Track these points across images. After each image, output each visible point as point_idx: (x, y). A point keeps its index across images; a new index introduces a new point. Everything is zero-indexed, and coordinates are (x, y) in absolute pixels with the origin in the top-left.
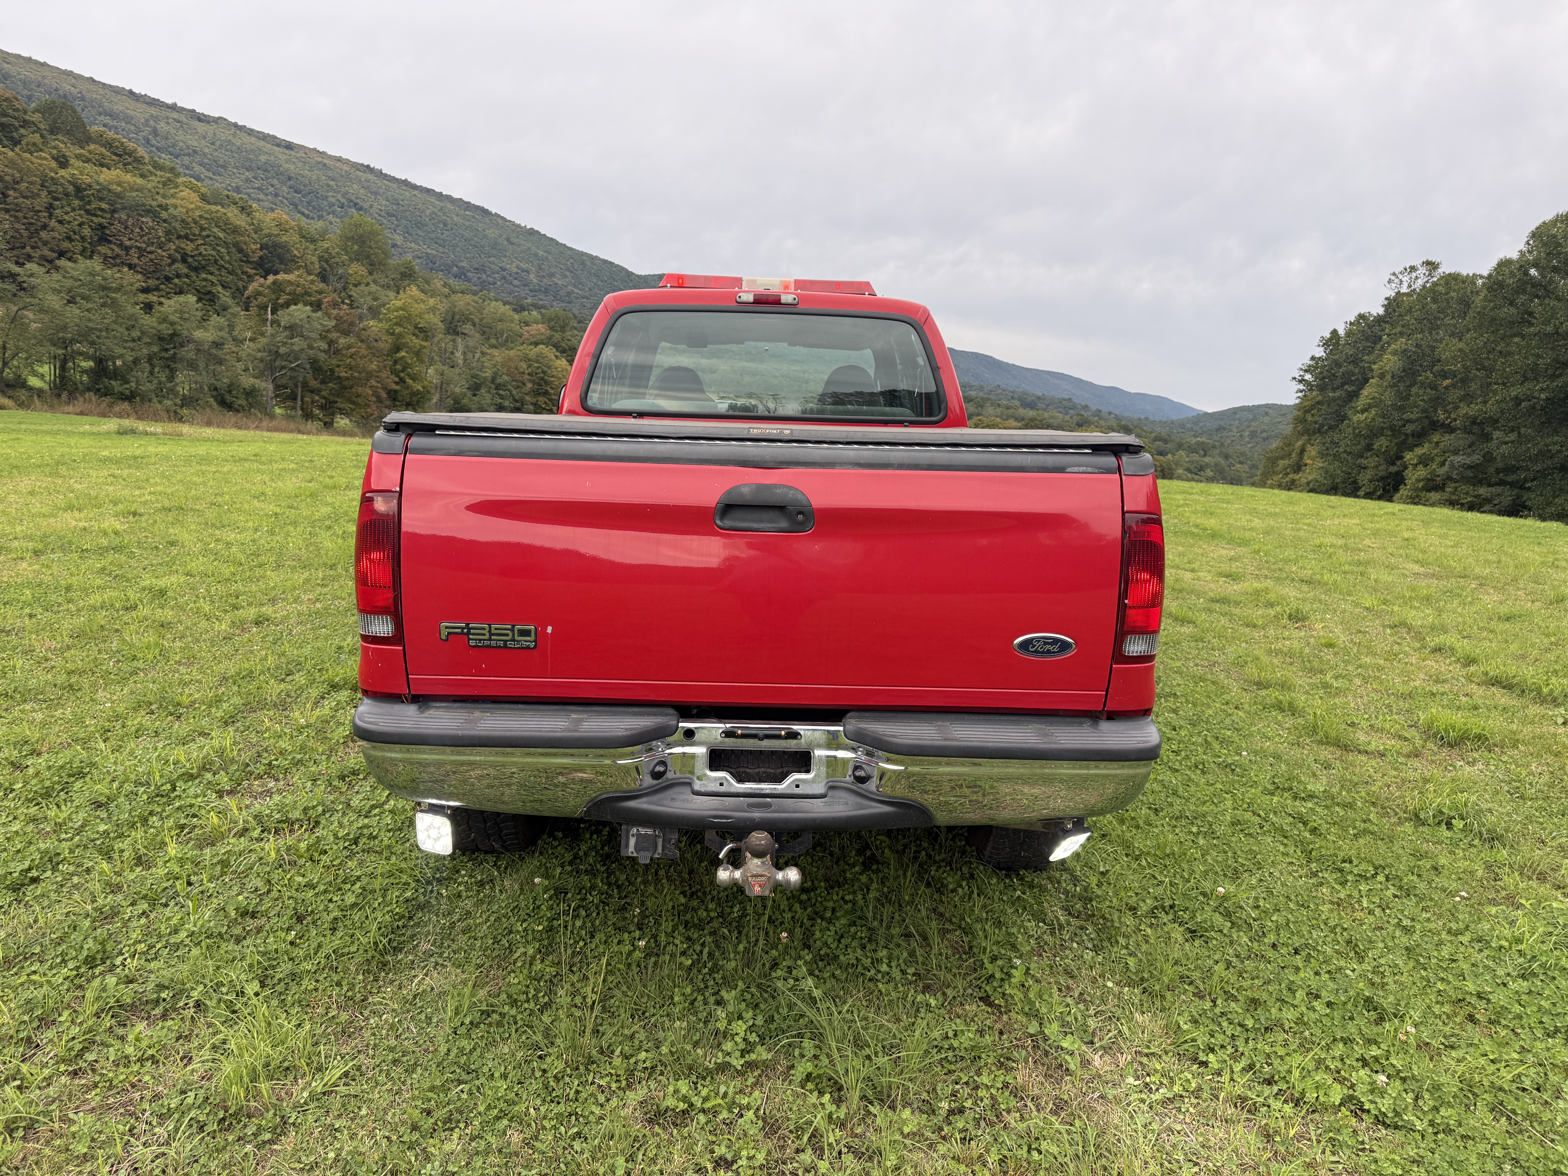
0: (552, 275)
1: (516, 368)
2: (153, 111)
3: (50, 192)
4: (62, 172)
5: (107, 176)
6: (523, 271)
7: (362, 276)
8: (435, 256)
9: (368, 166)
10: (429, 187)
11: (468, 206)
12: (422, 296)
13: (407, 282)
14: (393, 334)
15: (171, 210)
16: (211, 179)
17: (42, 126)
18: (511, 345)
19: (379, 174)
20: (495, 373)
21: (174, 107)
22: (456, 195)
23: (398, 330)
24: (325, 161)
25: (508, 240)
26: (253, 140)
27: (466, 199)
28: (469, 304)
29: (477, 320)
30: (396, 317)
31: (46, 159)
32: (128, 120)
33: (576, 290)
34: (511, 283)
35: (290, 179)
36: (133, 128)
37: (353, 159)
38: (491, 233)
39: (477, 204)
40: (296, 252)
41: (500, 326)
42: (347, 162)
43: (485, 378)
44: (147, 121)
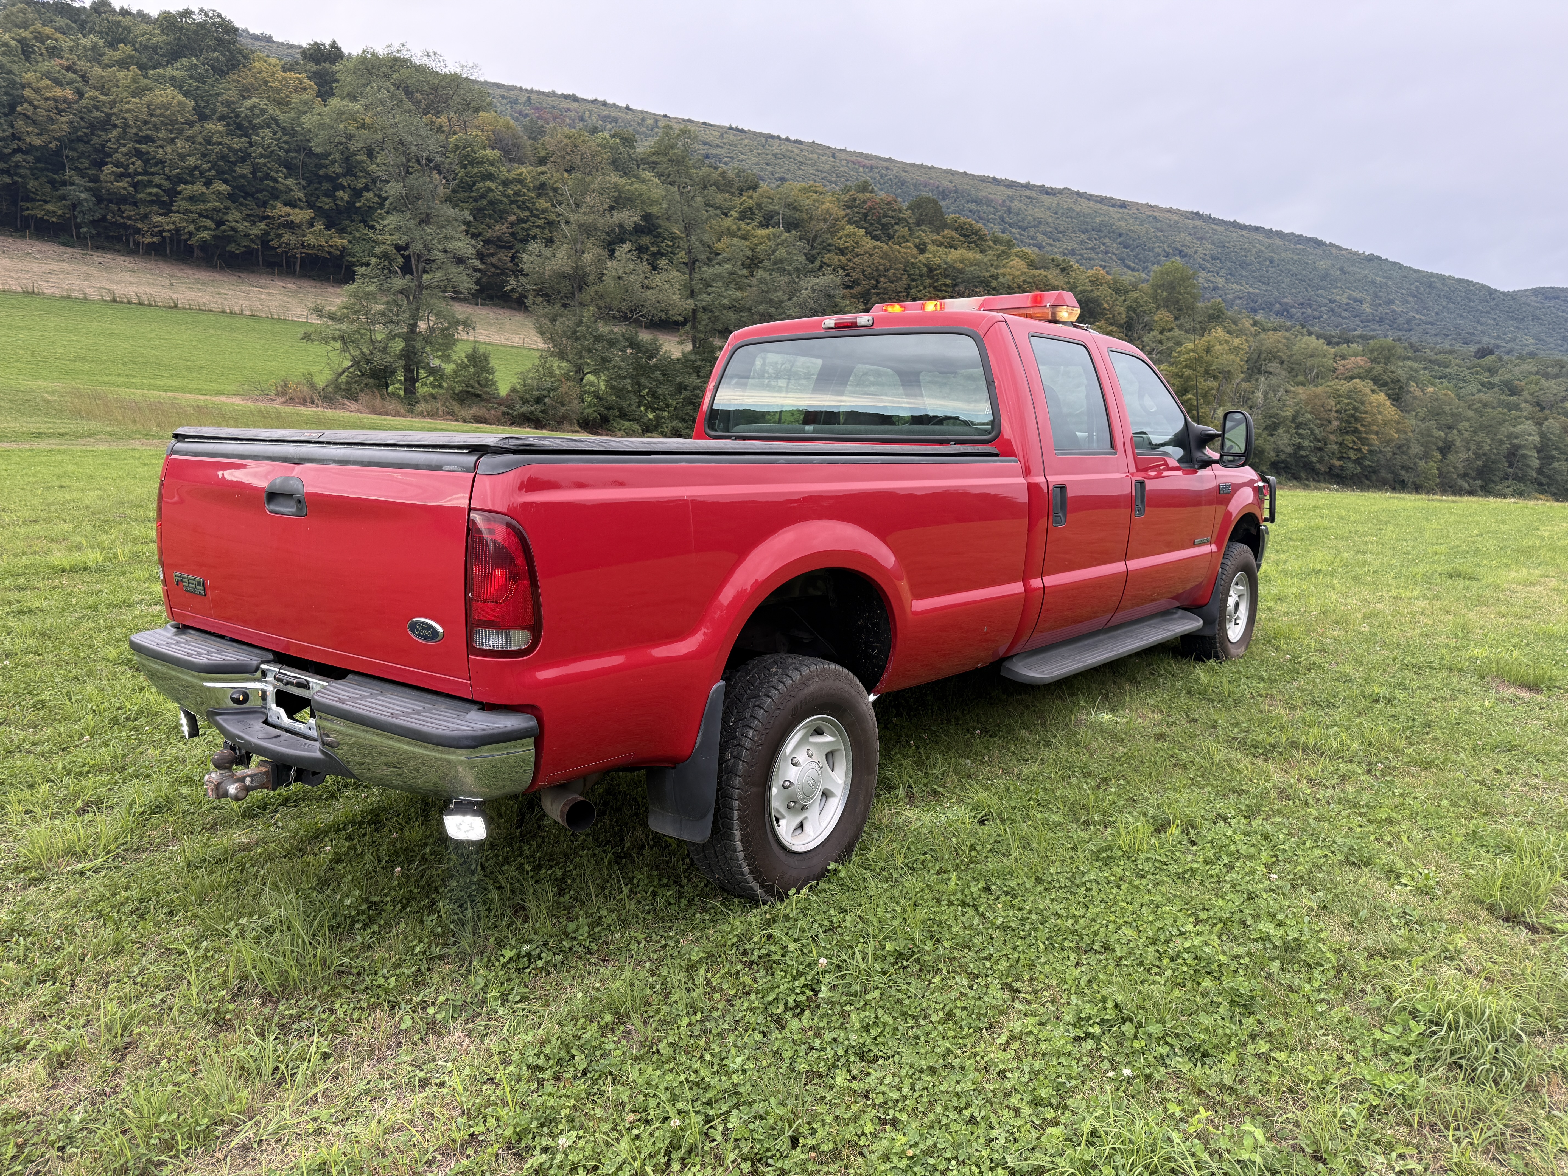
0: (1391, 302)
1: (1323, 406)
2: (1010, 192)
3: (909, 275)
4: (921, 257)
5: (953, 255)
6: (1356, 300)
7: (1167, 321)
8: (1256, 295)
9: (1197, 213)
10: (1259, 225)
11: (1300, 239)
12: (1227, 337)
13: (1213, 324)
14: (1181, 377)
15: (1001, 279)
16: (1051, 245)
17: (911, 221)
18: (1320, 381)
19: (1209, 219)
20: (1297, 412)
21: (1027, 186)
22: (1286, 231)
23: (1187, 372)
24: (1155, 214)
25: (1341, 269)
26: (1092, 204)
27: (1297, 233)
28: (1279, 342)
29: (1284, 357)
30: (1186, 360)
31: (910, 248)
32: (989, 202)
33: (1417, 316)
34: (1340, 316)
35: (1120, 235)
36: (992, 209)
37: (1183, 208)
38: (1323, 264)
39: (1309, 236)
40: (1105, 305)
41: (1310, 362)
42: (1177, 212)
43: (1285, 418)
44: (1004, 201)
